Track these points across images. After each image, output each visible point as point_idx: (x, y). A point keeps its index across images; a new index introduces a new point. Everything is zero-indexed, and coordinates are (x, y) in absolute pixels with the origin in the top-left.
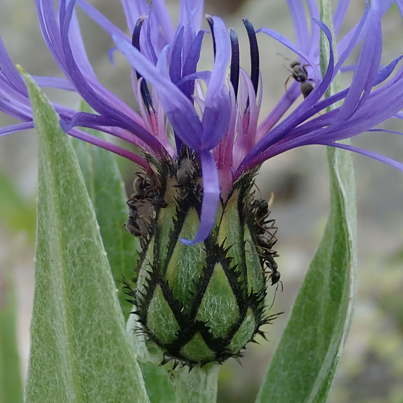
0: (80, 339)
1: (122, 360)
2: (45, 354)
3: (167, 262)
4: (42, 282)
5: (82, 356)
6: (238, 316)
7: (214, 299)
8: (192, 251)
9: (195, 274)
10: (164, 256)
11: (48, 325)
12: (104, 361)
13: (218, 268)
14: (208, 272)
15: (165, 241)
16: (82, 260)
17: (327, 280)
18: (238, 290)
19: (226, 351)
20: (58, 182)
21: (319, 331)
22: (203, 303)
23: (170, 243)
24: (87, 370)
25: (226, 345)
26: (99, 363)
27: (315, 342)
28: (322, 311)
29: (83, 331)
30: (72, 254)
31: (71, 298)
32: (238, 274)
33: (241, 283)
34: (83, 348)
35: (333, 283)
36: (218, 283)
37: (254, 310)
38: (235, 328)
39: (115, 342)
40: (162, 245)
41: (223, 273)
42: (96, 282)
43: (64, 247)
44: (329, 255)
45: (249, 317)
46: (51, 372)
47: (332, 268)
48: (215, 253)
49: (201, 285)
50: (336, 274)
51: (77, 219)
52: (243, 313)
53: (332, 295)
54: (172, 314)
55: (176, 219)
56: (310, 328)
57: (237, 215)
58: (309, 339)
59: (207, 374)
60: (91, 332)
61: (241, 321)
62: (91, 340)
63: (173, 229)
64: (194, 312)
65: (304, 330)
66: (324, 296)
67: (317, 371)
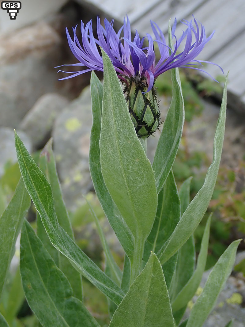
0: (117, 122)
1: (129, 126)
2: (106, 128)
3: (133, 106)
4: (105, 108)
5: (118, 126)
6: (154, 120)
7: (148, 115)
8: (141, 102)
9: (142, 108)
10: (132, 104)
11: (107, 120)
12: (124, 127)
13: (148, 106)
14: (145, 107)
15: (132, 100)
16: (117, 99)
17: (174, 115)
18: (154, 113)
19: (151, 131)
20: (110, 77)
21: (173, 130)
22: (144, 116)
23: (134, 101)
24: (120, 130)
25: (151, 129)
26: (123, 128)
27: (172, 133)
28: (173, 124)
29: (118, 119)
30: (115, 97)
31: (114, 110)
32: (153, 108)
33: (154, 111)
34: (118, 124)
35: (176, 115)
36: (148, 111)
37: (158, 119)
38: (153, 124)
39: (127, 121)
40: (131, 102)
41: (149, 108)
42: (121, 105)
43: (112, 95)
44: (174, 108)
45: (157, 121)
46: (108, 134)
47: (176, 110)
48: (147, 102)
49: (144, 111)
50: (177, 112)
51: (116, 87)
52: (155, 119)
53: (176, 118)
54: (136, 121)
55: (135, 93)
56: (170, 130)
57: (151, 92)
58: (170, 133)
59: (144, 140)
60: (120, 119)
61: (155, 122)
62: (121, 121)
63: (135, 97)
64: (142, 119)
65: (168, 131)
66: (173, 120)
67: (173, 141)
